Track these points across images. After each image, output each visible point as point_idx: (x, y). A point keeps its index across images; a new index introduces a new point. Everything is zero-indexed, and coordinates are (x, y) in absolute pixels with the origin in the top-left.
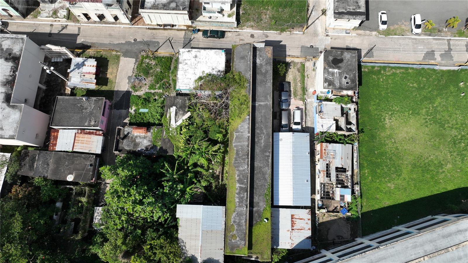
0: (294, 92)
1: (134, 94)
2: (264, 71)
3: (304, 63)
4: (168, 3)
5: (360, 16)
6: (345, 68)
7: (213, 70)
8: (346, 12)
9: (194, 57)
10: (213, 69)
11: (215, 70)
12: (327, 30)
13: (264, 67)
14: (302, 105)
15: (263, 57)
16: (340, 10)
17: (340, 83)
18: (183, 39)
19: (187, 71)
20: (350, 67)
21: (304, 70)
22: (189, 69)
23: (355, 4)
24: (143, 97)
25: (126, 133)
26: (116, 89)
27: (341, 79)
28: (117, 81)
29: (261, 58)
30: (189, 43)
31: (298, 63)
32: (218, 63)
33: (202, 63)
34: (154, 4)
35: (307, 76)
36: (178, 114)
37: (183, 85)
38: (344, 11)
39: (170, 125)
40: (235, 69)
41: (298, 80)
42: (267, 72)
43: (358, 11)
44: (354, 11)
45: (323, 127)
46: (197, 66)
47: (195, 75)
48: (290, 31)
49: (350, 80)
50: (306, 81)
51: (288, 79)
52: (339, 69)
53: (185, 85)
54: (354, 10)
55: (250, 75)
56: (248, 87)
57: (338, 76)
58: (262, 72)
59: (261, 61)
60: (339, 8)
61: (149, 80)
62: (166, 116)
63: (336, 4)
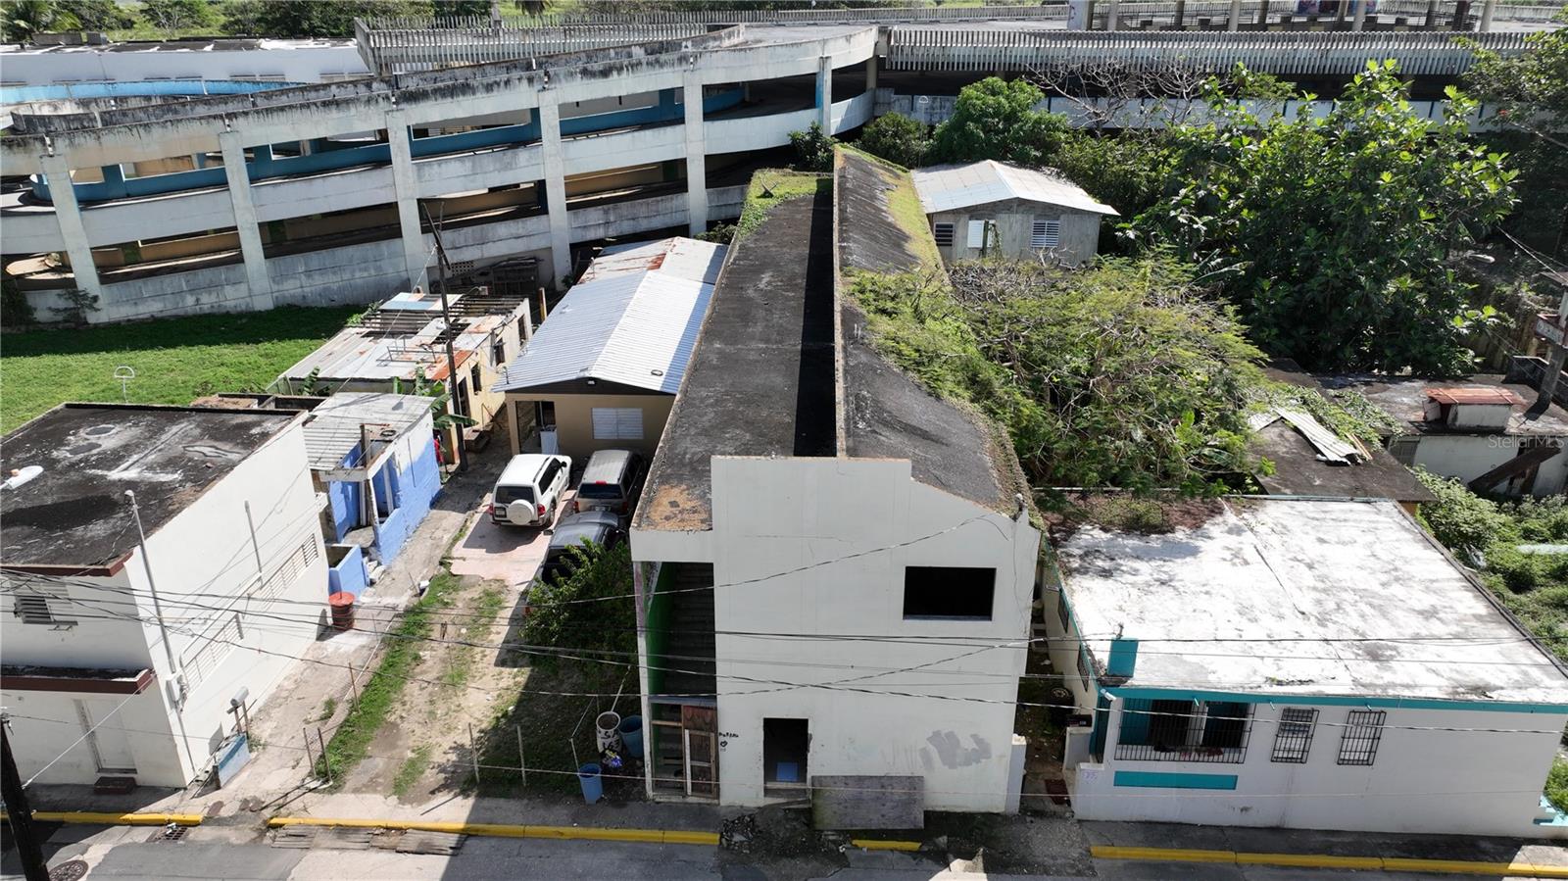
0: (494, 613)
2: (736, 433)
3: (314, 785)
7: (1165, 577)
9: (1393, 648)
10: (1163, 582)
11: (1145, 578)
13: (728, 448)
14: (464, 559)
17: (155, 432)
19: (1383, 577)
21: (340, 741)
22: (1376, 588)
25: (1548, 419)
27: (126, 445)
32: (1134, 609)
33: (1287, 612)
36: (1292, 445)
37: (1352, 517)
39: (1311, 411)
40: (972, 423)
41: (433, 675)
42: (705, 430)
45: (399, 404)
46: (1320, 601)
47: (1301, 557)
49: (61, 440)
50: (364, 679)
51: (506, 682)
52: (101, 477)
53: (1338, 515)
55: (846, 357)
57: (136, 456)
58: (749, 431)
62: (1365, 442)
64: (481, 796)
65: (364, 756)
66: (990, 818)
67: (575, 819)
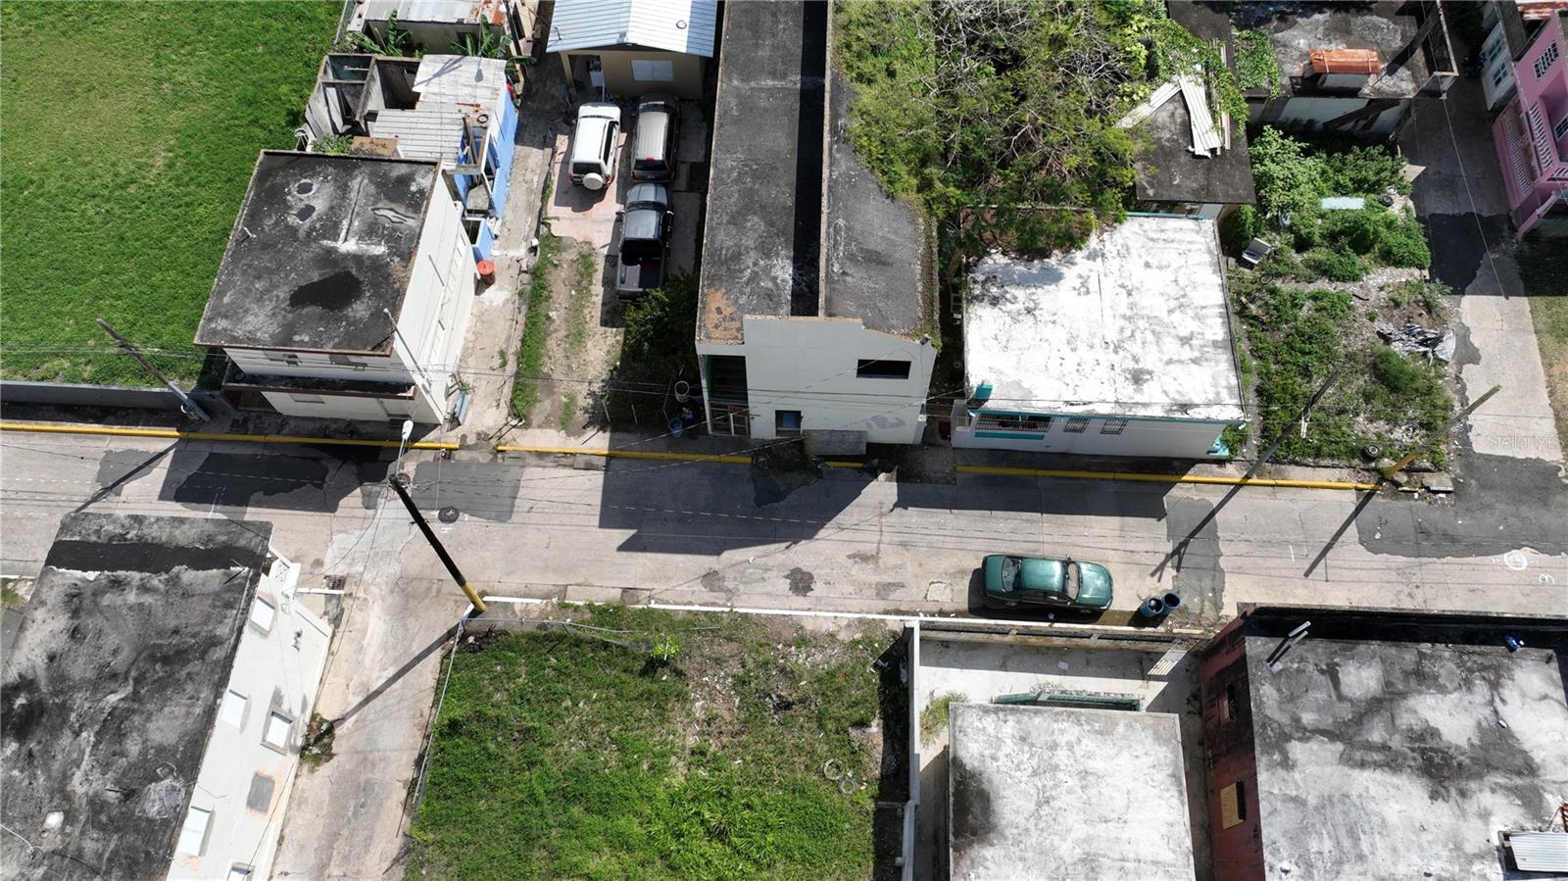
0: (590, 275)
1: (1417, 272)
2: (755, 221)
3: (514, 422)
4: (1403, 695)
5: (93, 538)
6: (292, 257)
7: (1032, 305)
8: (176, 569)
9: (1150, 373)
10: (1029, 311)
11: (1019, 306)
12: (334, 612)
13: (749, 242)
14: (557, 219)
15: (752, 293)
16: (213, 576)
17: (344, 189)
18: (1223, 562)
19: (1173, 304)
20: (266, 261)
21: (519, 388)
22: (1164, 315)
23: (90, 623)
24: (1364, 260)
25: (1403, 72)
26: (1523, 303)
27: (332, 208)
28: (1534, 338)
29: (766, 284)
30: (1184, 544)
31: (545, 424)
32: (1003, 338)
33: (1097, 342)
34: (1495, 686)
35: (504, 365)
36: (1176, 128)
37: (1179, 236)
38: (188, 575)
39: (1207, 83)
40: (913, 222)
41: (562, 333)
42: (733, 217)
43: (91, 575)
44: (121, 573)
45: (480, 72)
46: (1122, 330)
47: (1127, 283)
48: (567, 606)
49: (285, 202)
50: (518, 334)
51: (611, 340)
52: (334, 250)
53: (1169, 235)
54: (117, 585)
55: (831, 165)
56: (842, 111)
57: (345, 223)
58: (763, 218)
59: (767, 269)
60: (217, 595)
61: (1360, 338)
62: (1234, 123)
63: (229, 621)
64: (612, 431)
65: (536, 400)
66: (903, 448)
67: (669, 449)
